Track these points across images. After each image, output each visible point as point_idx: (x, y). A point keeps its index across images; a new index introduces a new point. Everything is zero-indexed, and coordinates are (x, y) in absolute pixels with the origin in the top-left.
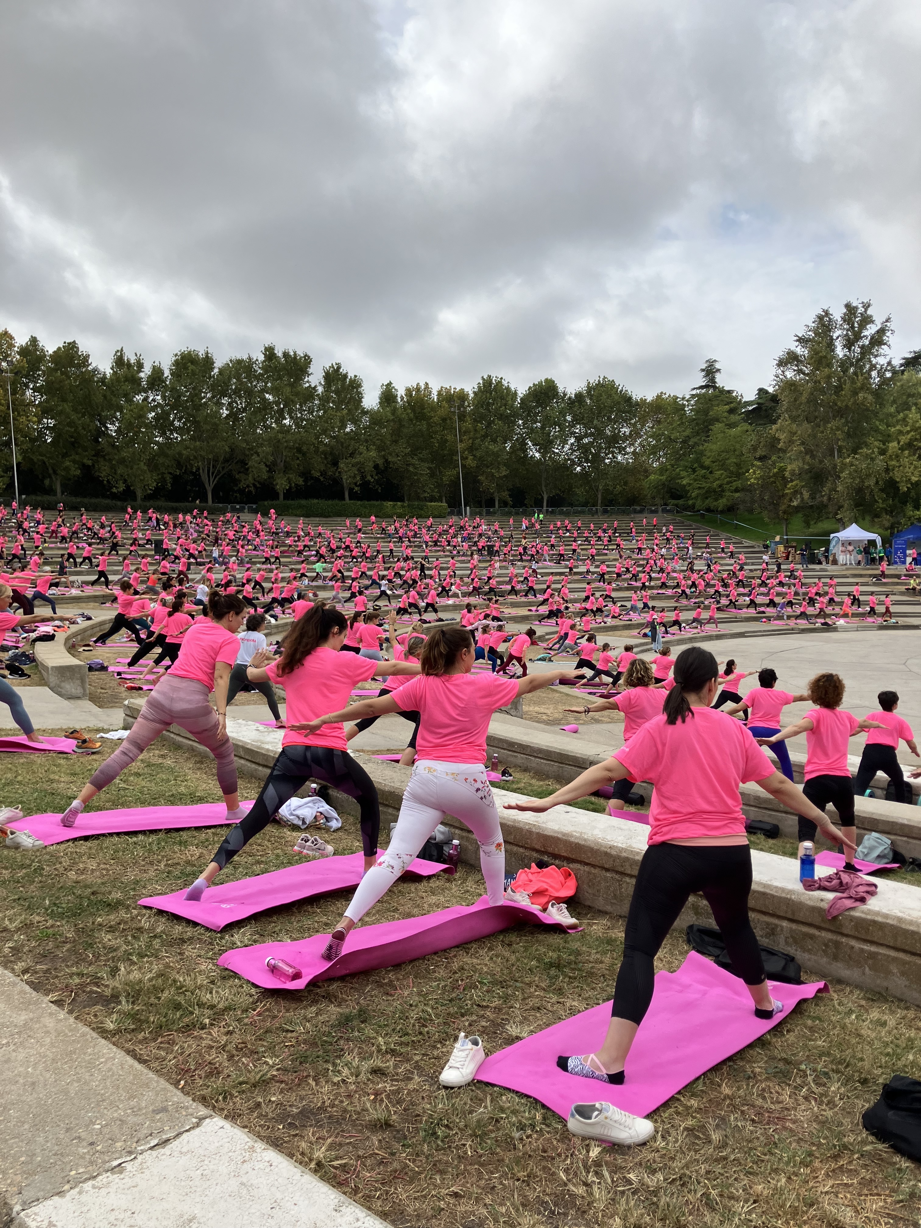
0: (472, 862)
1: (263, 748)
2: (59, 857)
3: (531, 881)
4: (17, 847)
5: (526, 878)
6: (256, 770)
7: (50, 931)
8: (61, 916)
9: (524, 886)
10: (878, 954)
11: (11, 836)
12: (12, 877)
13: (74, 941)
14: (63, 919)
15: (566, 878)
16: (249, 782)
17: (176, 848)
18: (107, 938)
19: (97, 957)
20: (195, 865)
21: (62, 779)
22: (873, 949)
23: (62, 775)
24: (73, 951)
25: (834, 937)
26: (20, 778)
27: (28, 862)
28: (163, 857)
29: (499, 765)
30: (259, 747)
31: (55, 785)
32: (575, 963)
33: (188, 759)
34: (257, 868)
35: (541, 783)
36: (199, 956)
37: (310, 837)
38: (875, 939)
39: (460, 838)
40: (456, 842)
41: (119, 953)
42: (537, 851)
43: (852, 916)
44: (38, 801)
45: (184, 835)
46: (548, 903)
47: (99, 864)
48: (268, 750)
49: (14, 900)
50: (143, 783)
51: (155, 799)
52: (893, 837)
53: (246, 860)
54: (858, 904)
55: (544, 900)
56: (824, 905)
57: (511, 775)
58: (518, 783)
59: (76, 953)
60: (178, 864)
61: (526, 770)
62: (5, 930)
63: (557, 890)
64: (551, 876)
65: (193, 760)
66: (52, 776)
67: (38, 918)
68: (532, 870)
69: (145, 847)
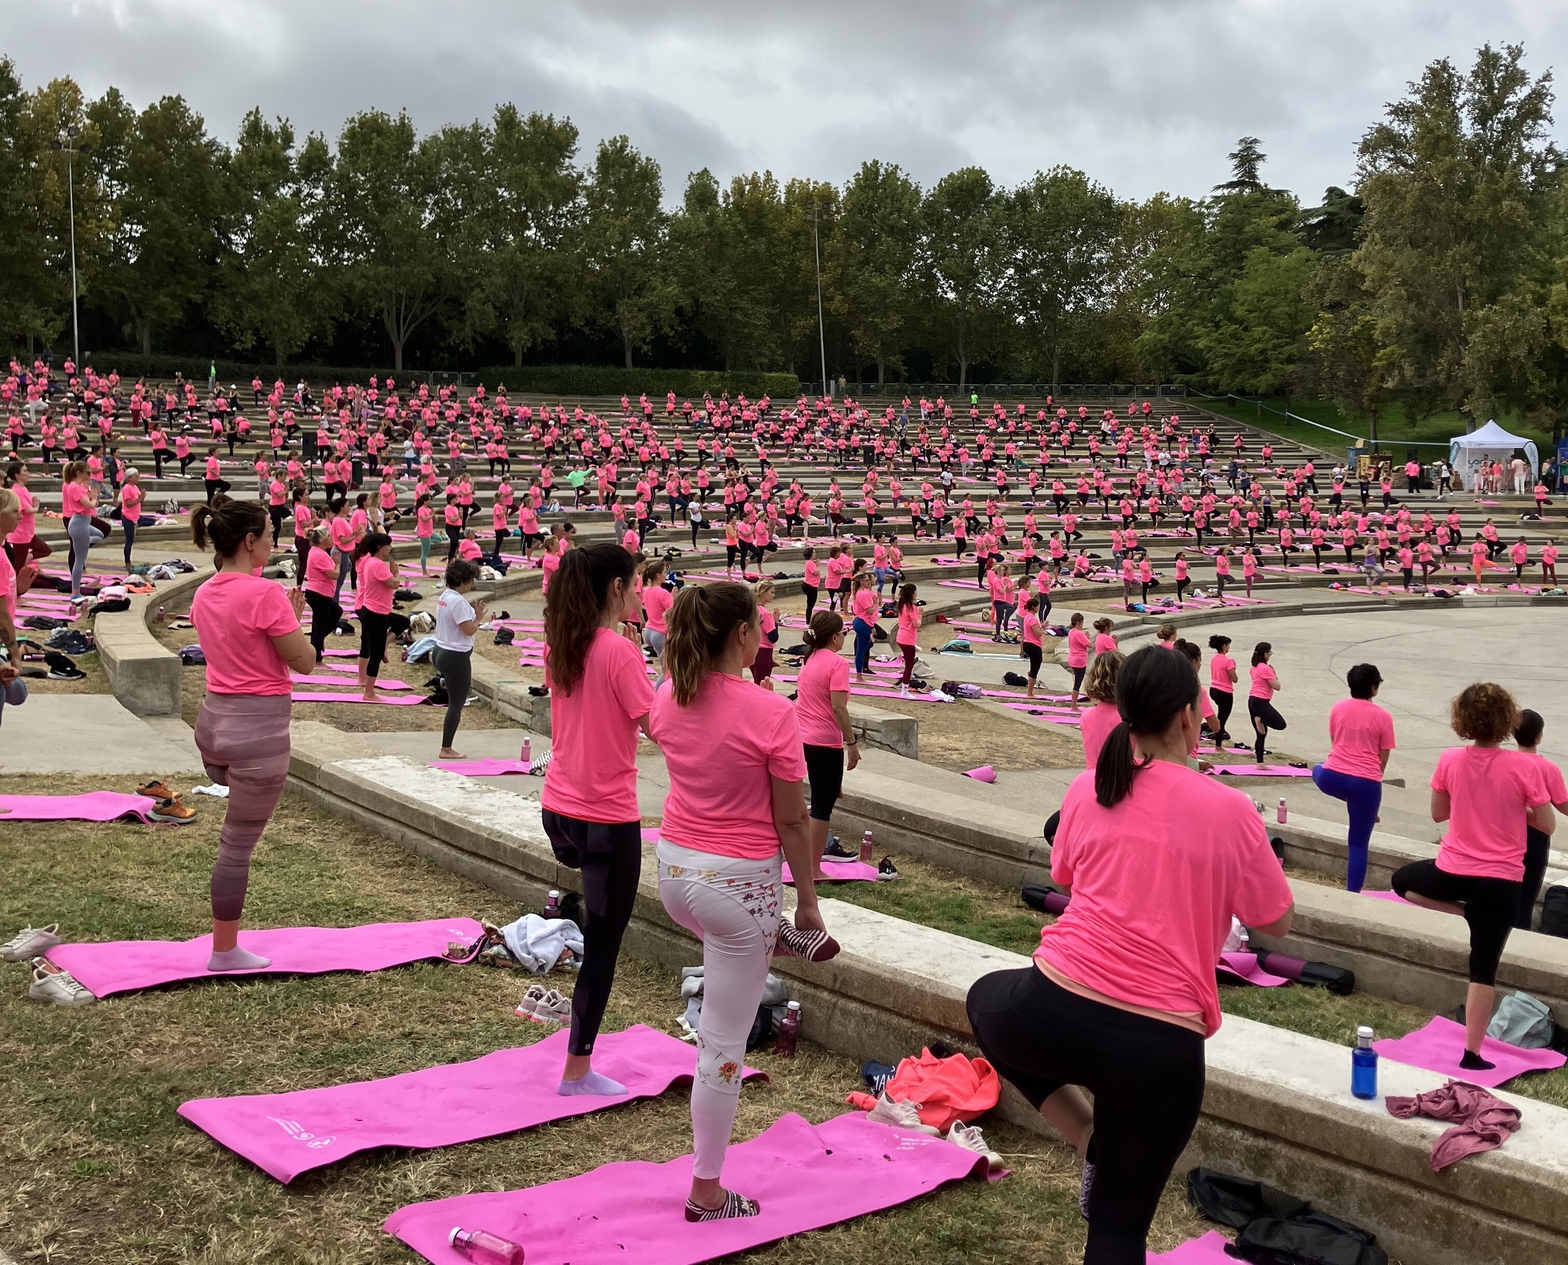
0: (821, 1040)
1: (470, 823)
2: (117, 1021)
3: (921, 1080)
4: (47, 1000)
5: (913, 1074)
6: (457, 859)
7: (95, 1163)
8: (115, 1134)
9: (910, 1090)
10: (1520, 1237)
11: (39, 982)
12: (37, 1058)
13: (136, 1183)
14: (118, 1139)
15: (981, 1076)
16: (445, 881)
17: (317, 1006)
18: (190, 1177)
19: (172, 1213)
20: (346, 1040)
21: (131, 873)
22: (1513, 1228)
23: (130, 864)
24: (132, 1202)
25: (1445, 1204)
26: (58, 870)
27: (64, 1030)
28: (294, 1022)
29: (874, 849)
30: (463, 821)
31: (117, 884)
32: (994, 1239)
33: (344, 835)
34: (453, 1047)
35: (946, 885)
36: (347, 1214)
37: (544, 991)
38: (1517, 1211)
39: (802, 997)
40: (793, 1004)
41: (210, 1207)
42: (933, 1026)
43: (1475, 1168)
44: (88, 913)
45: (332, 983)
46: (949, 1121)
47: (185, 1035)
48: (478, 826)
49: (38, 1103)
50: (266, 882)
51: (283, 911)
52: (1553, 1001)
53: (433, 1030)
54: (1485, 1145)
55: (943, 1115)
56: (1429, 1147)
57: (894, 871)
58: (906, 883)
59: (137, 1204)
60: (318, 1036)
61: (920, 860)
62: (20, 1158)
63: (966, 1098)
64: (956, 1073)
65: (351, 838)
66: (113, 867)
67: (76, 1138)
68: (924, 1060)
69: (265, 1003)
